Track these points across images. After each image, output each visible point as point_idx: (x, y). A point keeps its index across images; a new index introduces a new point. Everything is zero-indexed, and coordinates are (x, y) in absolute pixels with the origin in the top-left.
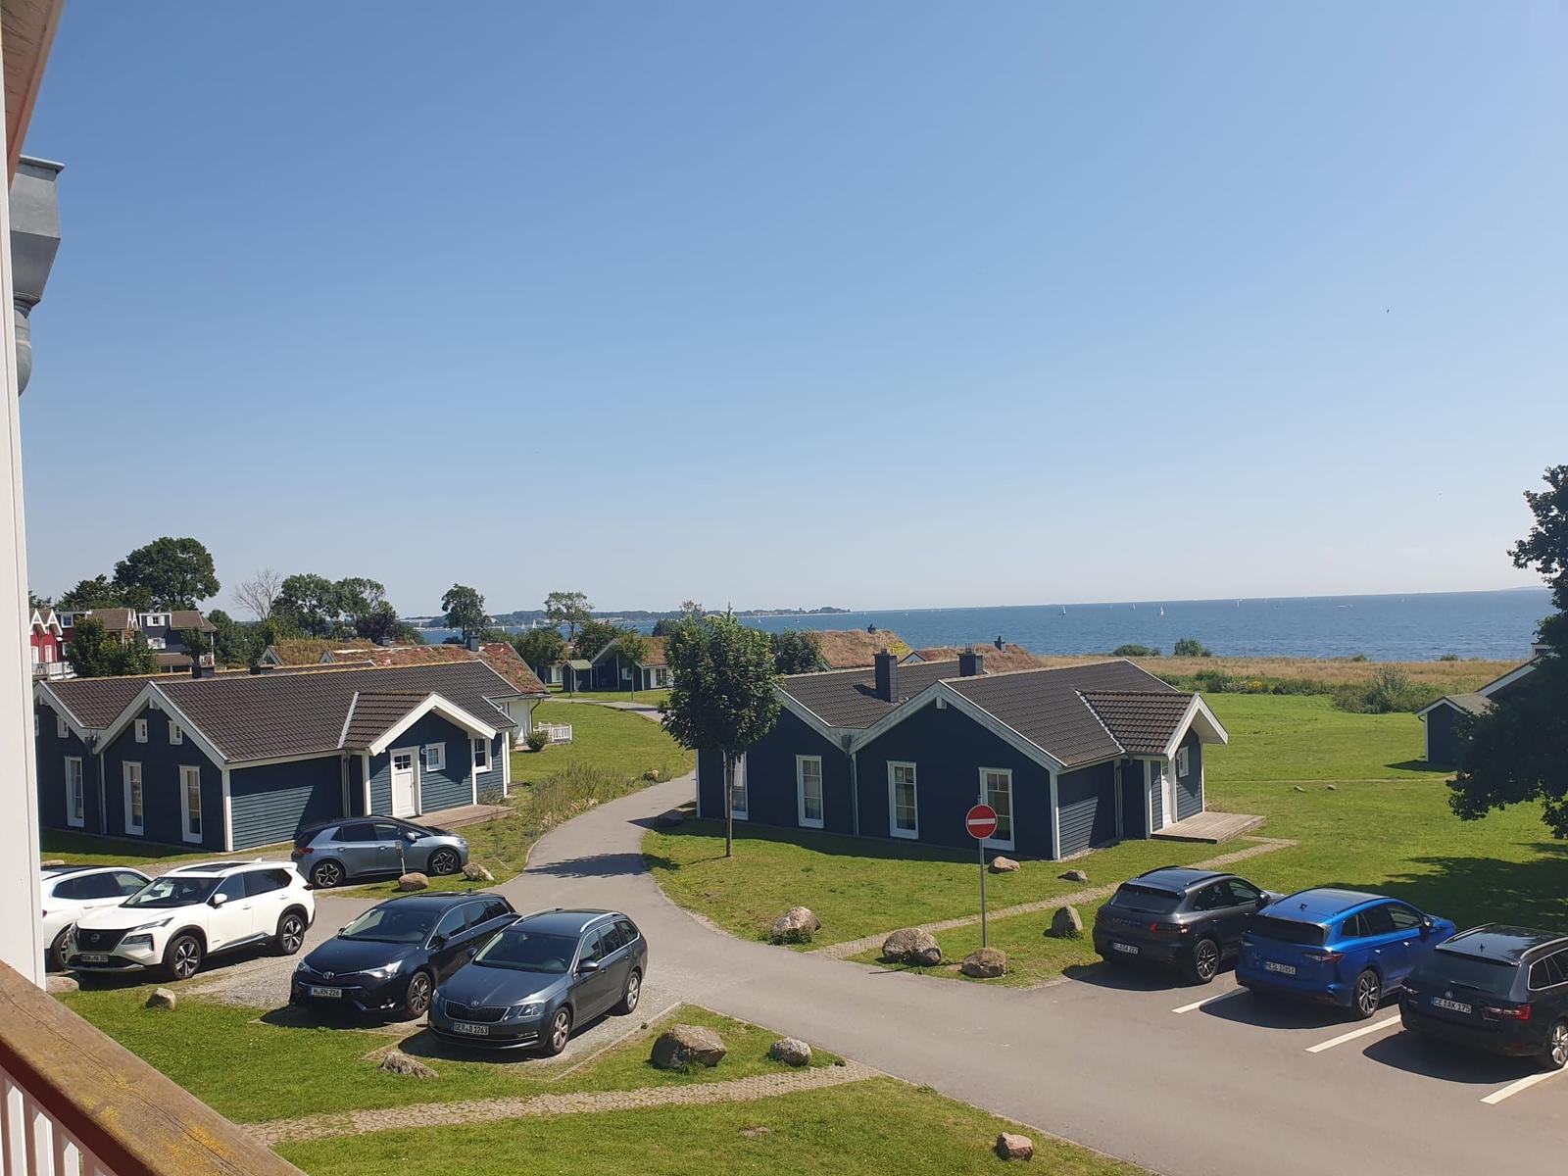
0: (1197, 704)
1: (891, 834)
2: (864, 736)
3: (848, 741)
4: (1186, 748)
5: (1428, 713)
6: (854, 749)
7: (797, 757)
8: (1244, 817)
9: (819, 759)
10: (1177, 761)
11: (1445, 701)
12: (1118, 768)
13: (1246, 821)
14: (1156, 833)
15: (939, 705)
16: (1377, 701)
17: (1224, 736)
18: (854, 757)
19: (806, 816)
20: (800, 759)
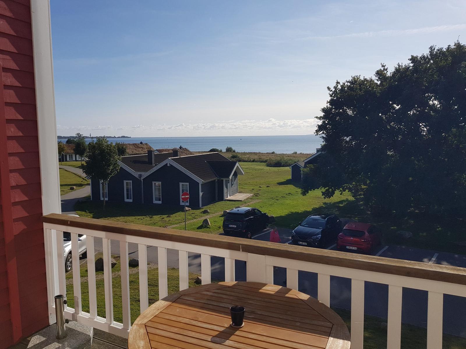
0: (237, 164)
1: (154, 203)
2: (145, 174)
3: (140, 176)
4: (234, 176)
5: (292, 166)
6: (142, 178)
7: (124, 181)
8: (248, 194)
9: (131, 181)
10: (232, 180)
11: (296, 163)
12: (217, 182)
13: (249, 195)
14: (226, 199)
15: (168, 165)
16: (278, 164)
17: (243, 173)
18: (142, 181)
19: (127, 199)
20: (125, 182)
